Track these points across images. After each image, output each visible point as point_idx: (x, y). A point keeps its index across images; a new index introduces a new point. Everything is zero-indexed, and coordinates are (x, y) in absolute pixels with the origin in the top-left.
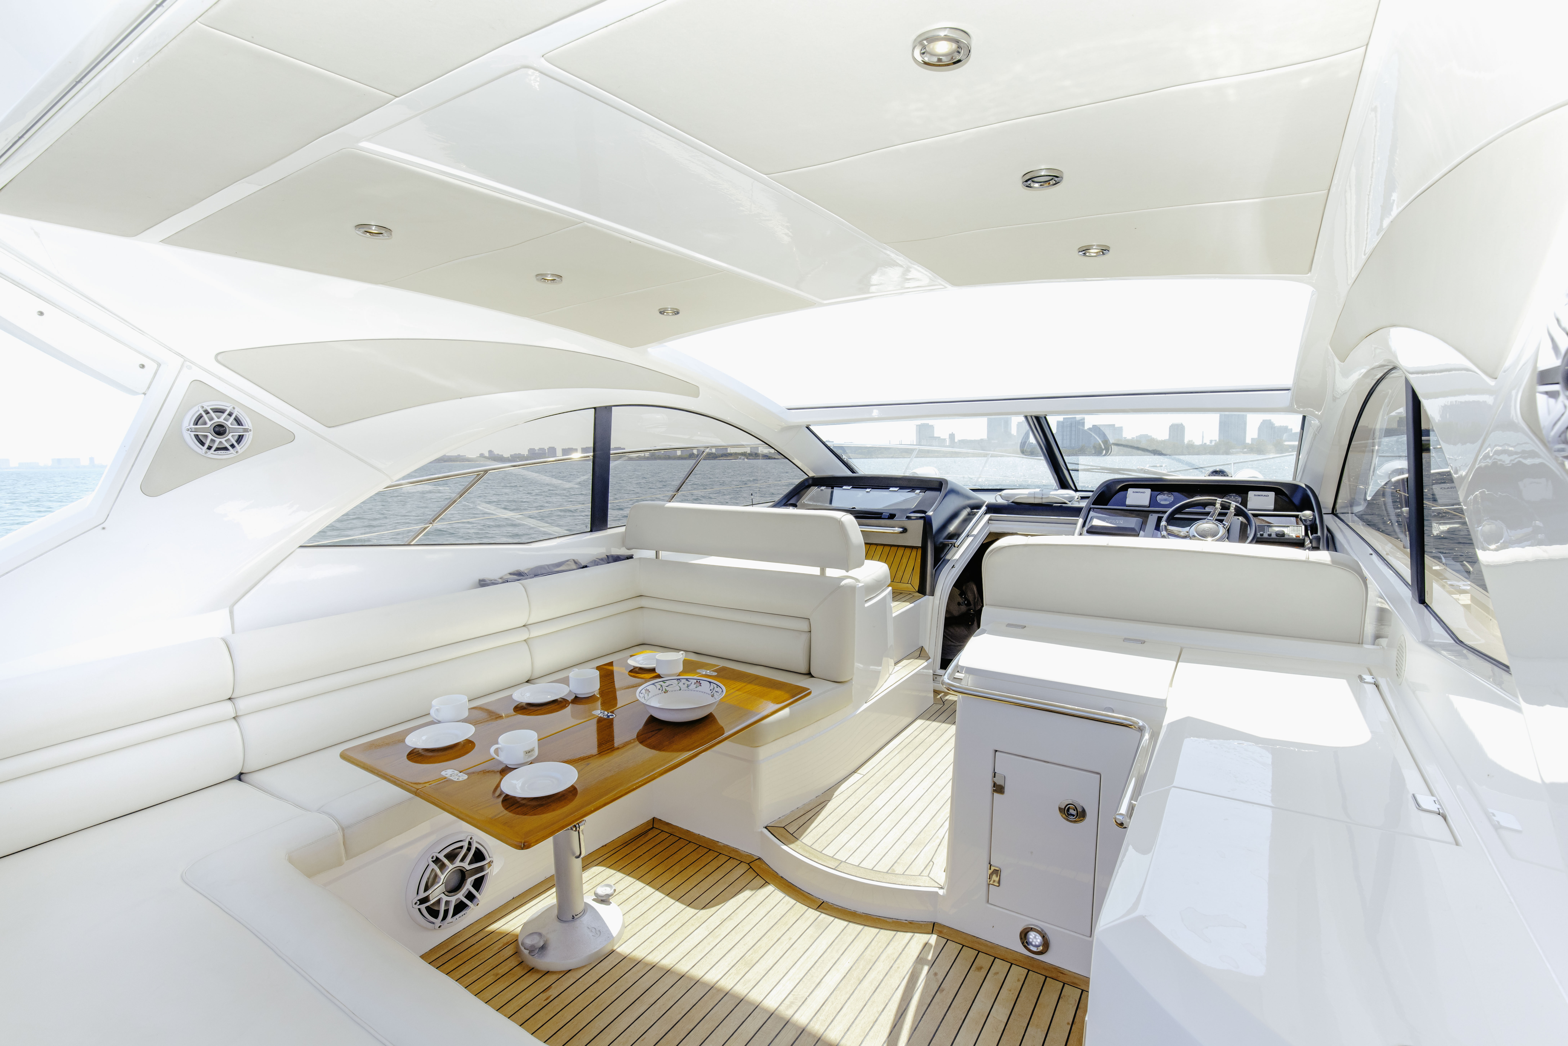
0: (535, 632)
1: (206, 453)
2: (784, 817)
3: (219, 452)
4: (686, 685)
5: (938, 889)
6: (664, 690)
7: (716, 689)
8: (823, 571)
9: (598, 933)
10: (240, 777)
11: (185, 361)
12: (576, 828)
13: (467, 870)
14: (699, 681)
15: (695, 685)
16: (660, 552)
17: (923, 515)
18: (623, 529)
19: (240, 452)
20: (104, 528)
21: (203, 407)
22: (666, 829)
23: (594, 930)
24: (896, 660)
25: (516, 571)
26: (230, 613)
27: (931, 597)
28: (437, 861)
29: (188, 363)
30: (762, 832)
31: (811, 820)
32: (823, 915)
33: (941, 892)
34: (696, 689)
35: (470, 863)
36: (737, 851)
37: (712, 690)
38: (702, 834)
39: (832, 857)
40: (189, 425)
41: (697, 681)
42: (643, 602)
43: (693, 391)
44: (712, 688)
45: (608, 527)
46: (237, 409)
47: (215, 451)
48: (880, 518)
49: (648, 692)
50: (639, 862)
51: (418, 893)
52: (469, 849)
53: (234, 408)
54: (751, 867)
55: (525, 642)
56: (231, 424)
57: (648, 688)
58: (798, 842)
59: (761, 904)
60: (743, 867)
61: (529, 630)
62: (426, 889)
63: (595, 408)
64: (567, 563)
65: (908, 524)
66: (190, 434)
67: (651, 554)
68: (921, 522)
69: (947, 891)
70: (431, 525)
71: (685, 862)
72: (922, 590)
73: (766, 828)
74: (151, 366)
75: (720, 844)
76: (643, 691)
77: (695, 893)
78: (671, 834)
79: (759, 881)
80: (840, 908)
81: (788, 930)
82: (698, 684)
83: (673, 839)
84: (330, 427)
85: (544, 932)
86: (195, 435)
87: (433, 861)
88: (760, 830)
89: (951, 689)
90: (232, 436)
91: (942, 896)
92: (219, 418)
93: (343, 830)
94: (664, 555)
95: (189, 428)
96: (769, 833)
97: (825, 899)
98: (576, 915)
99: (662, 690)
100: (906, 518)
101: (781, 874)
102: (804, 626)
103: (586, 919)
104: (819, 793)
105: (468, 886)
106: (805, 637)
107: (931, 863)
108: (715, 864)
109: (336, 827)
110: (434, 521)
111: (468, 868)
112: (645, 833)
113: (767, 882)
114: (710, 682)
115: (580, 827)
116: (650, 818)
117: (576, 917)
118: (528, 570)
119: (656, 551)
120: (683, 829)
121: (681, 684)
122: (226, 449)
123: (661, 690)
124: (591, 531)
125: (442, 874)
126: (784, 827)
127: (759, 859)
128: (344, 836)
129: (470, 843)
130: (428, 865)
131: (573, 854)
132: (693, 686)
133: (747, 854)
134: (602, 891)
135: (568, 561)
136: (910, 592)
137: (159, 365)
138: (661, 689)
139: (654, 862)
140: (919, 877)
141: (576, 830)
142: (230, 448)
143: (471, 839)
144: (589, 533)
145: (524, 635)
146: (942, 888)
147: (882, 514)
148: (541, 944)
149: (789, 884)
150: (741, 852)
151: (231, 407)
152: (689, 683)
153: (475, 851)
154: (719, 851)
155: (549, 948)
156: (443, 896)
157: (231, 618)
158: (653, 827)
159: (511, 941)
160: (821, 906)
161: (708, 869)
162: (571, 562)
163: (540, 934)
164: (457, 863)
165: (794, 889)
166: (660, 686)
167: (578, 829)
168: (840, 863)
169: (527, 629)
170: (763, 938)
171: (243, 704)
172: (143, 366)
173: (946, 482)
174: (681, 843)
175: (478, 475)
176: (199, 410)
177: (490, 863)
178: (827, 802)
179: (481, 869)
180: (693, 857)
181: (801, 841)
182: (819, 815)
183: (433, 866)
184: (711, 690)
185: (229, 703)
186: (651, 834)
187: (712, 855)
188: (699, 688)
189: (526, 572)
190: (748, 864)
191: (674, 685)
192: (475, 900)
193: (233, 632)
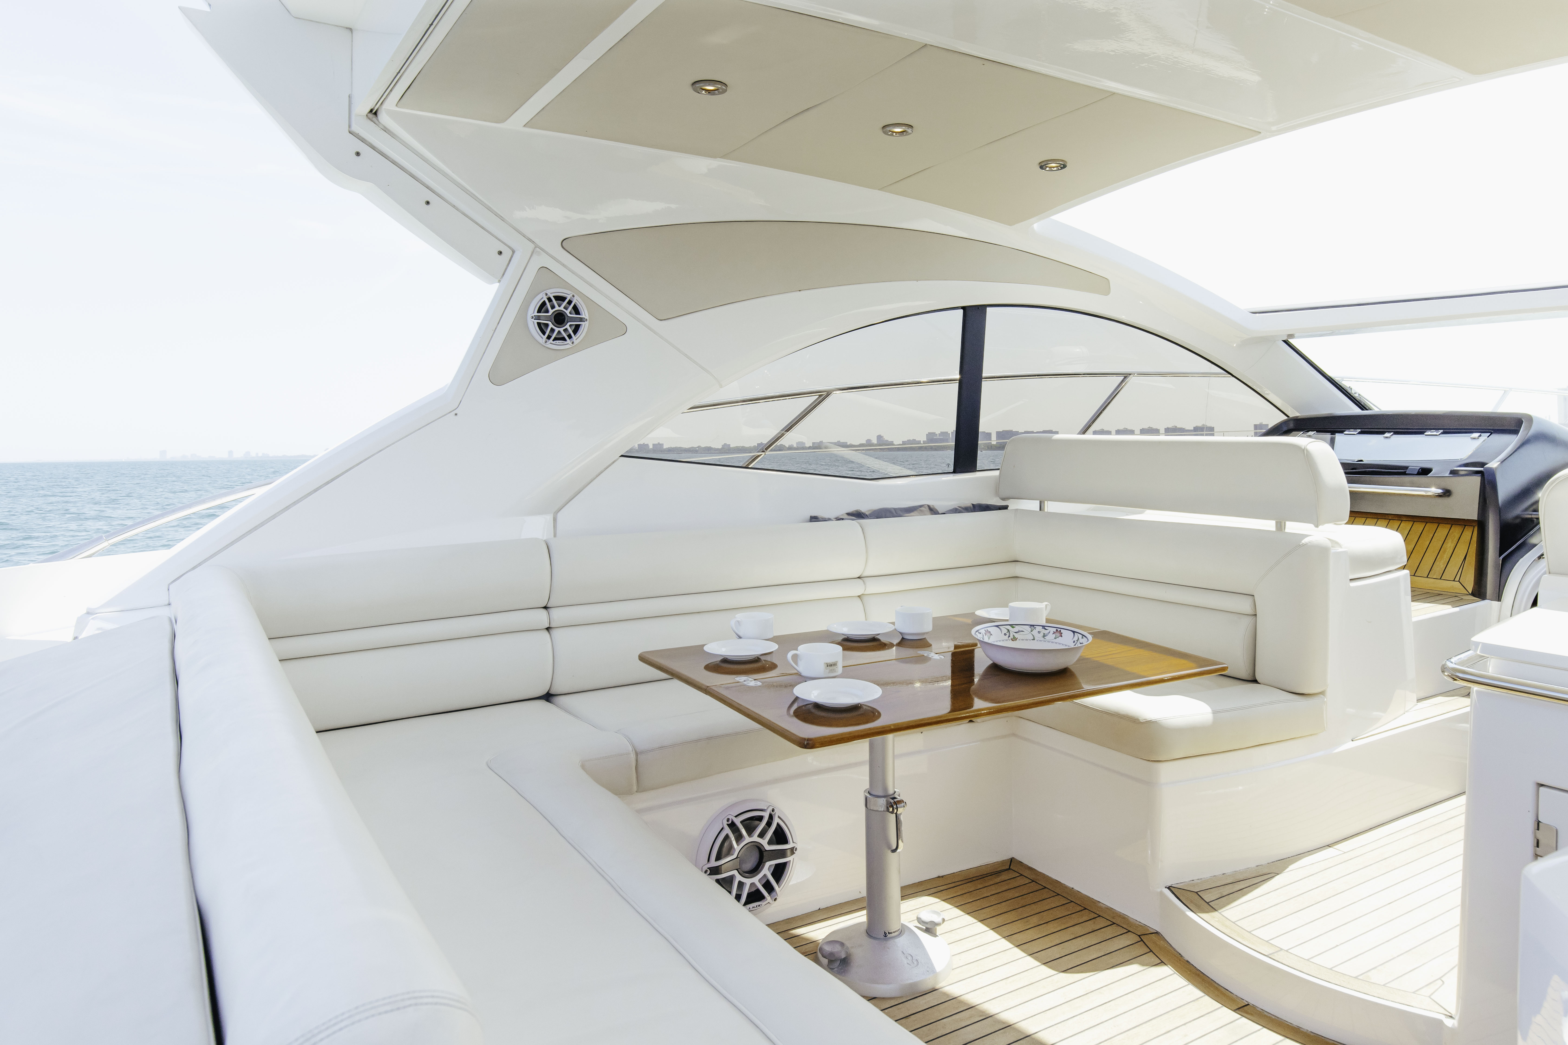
0: (873, 587)
1: (546, 342)
2: (1199, 881)
3: (557, 341)
4: (1042, 634)
5: (1444, 1016)
6: (1012, 636)
7: (1081, 640)
8: (1280, 526)
9: (915, 963)
10: (548, 697)
11: (536, 247)
12: (893, 809)
13: (766, 851)
14: (1059, 630)
15: (1054, 635)
16: (1046, 502)
17: (1482, 469)
18: (997, 473)
19: (576, 342)
20: (456, 414)
21: (547, 294)
22: (1026, 873)
23: (910, 958)
24: (1423, 695)
25: (855, 511)
26: (554, 520)
27: (1495, 604)
28: (732, 825)
29: (538, 249)
30: (1161, 893)
31: (1242, 892)
32: (1244, 1020)
33: (1449, 1023)
34: (1055, 640)
35: (770, 843)
36: (1124, 918)
37: (1076, 642)
38: (1076, 888)
39: (1267, 941)
40: (534, 313)
41: (1057, 630)
42: (1019, 570)
43: (1102, 285)
44: (1076, 639)
45: (977, 469)
46: (576, 297)
47: (553, 340)
48: (1404, 474)
49: (989, 634)
50: (985, 903)
51: (708, 861)
52: (769, 824)
53: (573, 296)
54: (1142, 940)
55: (858, 598)
56: (570, 313)
57: (989, 629)
58: (1215, 914)
59: (1149, 986)
60: (1130, 939)
61: (865, 583)
62: (718, 858)
63: (963, 308)
64: (921, 509)
65: (1455, 484)
66: (534, 322)
67: (1034, 505)
68: (1477, 479)
69: (1460, 1022)
70: (763, 453)
71: (1047, 916)
72: (1479, 592)
73: (1169, 888)
74: (507, 253)
75: (1101, 904)
76: (983, 631)
77: (1056, 952)
78: (1033, 881)
79: (1151, 957)
80: (1274, 1017)
81: (1185, 1024)
82: (1058, 634)
83: (1034, 887)
84: (661, 320)
85: (848, 944)
86: (538, 323)
87: (727, 824)
88: (1159, 890)
89: (1458, 677)
90: (570, 326)
91: (1452, 1030)
92: (559, 306)
93: (637, 754)
94: (1051, 507)
95: (533, 315)
96: (1173, 895)
97: (1251, 1002)
98: (889, 933)
99: (1009, 636)
100: (1450, 473)
101: (1187, 957)
102: (1245, 606)
103: (901, 942)
104: (1264, 862)
105: (767, 870)
106: (1247, 622)
107: (1440, 982)
108: (1090, 926)
109: (631, 748)
110: (767, 449)
111: (768, 847)
112: (998, 873)
113: (1162, 962)
114: (1074, 632)
115: (898, 809)
116: (1006, 856)
117: (889, 936)
118: (870, 512)
119: (1041, 502)
120: (1050, 878)
121: (1035, 632)
122: (564, 339)
123: (1007, 636)
124: (955, 472)
125: (738, 845)
126: (1197, 893)
127: (1157, 933)
128: (637, 761)
129: (771, 817)
130: (722, 829)
131: (889, 846)
132: (1051, 637)
133: (1140, 924)
134: (927, 917)
135: (921, 506)
136: (1457, 595)
137: (514, 252)
138: (1008, 634)
139: (1003, 907)
140: (1413, 994)
141: (892, 812)
142: (567, 338)
143: (773, 810)
144: (952, 475)
145: (857, 589)
146: (1451, 1017)
147: (1407, 468)
148: (843, 956)
149: (1198, 972)
150: (1131, 920)
151: (571, 295)
152: (1046, 632)
153: (776, 828)
154: (1098, 912)
155: (852, 964)
156: (735, 872)
157: (554, 526)
158: (1009, 869)
159: (810, 951)
160: (1244, 1008)
161: (1078, 930)
162: (925, 508)
163: (842, 944)
164: (755, 838)
165: (1203, 980)
166: (1006, 631)
167: (895, 811)
168: (1279, 951)
169: (862, 582)
170: (1144, 1025)
171: (558, 615)
172: (500, 253)
173: (1530, 419)
174: (1045, 894)
175: (820, 396)
176: (542, 298)
177: (793, 851)
178: (1273, 875)
179: (782, 854)
180: (1058, 913)
181: (1220, 913)
182: (1256, 888)
183: (727, 831)
184: (1074, 642)
185: (544, 611)
186: (1004, 876)
187: (1086, 916)
188: (1059, 640)
189: (867, 513)
190: (1139, 936)
191: (1026, 632)
192: (773, 894)
193: (555, 536)
